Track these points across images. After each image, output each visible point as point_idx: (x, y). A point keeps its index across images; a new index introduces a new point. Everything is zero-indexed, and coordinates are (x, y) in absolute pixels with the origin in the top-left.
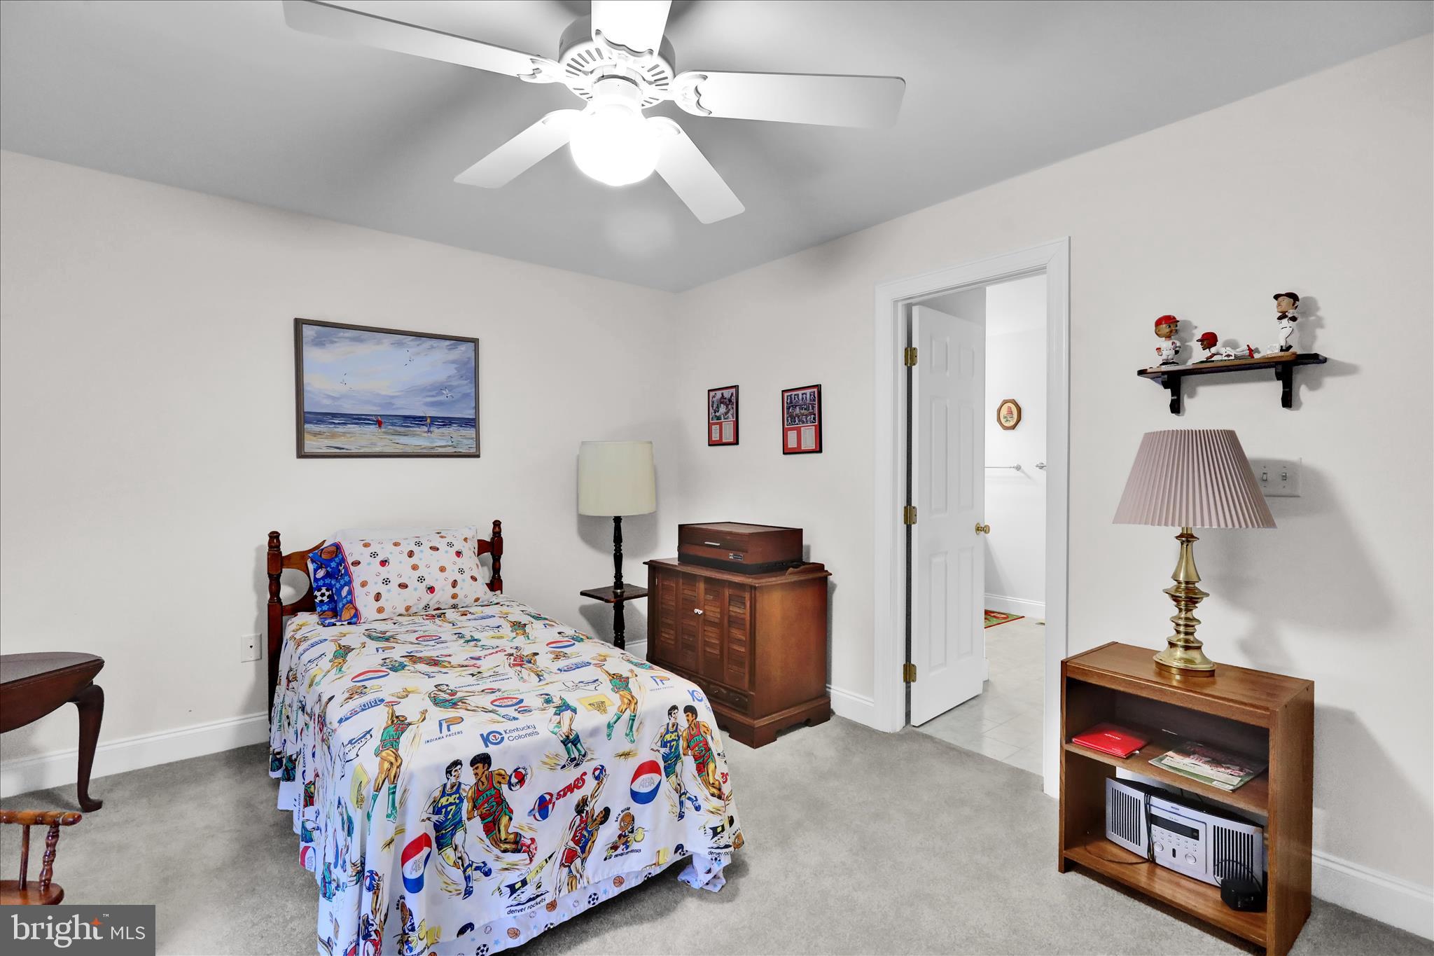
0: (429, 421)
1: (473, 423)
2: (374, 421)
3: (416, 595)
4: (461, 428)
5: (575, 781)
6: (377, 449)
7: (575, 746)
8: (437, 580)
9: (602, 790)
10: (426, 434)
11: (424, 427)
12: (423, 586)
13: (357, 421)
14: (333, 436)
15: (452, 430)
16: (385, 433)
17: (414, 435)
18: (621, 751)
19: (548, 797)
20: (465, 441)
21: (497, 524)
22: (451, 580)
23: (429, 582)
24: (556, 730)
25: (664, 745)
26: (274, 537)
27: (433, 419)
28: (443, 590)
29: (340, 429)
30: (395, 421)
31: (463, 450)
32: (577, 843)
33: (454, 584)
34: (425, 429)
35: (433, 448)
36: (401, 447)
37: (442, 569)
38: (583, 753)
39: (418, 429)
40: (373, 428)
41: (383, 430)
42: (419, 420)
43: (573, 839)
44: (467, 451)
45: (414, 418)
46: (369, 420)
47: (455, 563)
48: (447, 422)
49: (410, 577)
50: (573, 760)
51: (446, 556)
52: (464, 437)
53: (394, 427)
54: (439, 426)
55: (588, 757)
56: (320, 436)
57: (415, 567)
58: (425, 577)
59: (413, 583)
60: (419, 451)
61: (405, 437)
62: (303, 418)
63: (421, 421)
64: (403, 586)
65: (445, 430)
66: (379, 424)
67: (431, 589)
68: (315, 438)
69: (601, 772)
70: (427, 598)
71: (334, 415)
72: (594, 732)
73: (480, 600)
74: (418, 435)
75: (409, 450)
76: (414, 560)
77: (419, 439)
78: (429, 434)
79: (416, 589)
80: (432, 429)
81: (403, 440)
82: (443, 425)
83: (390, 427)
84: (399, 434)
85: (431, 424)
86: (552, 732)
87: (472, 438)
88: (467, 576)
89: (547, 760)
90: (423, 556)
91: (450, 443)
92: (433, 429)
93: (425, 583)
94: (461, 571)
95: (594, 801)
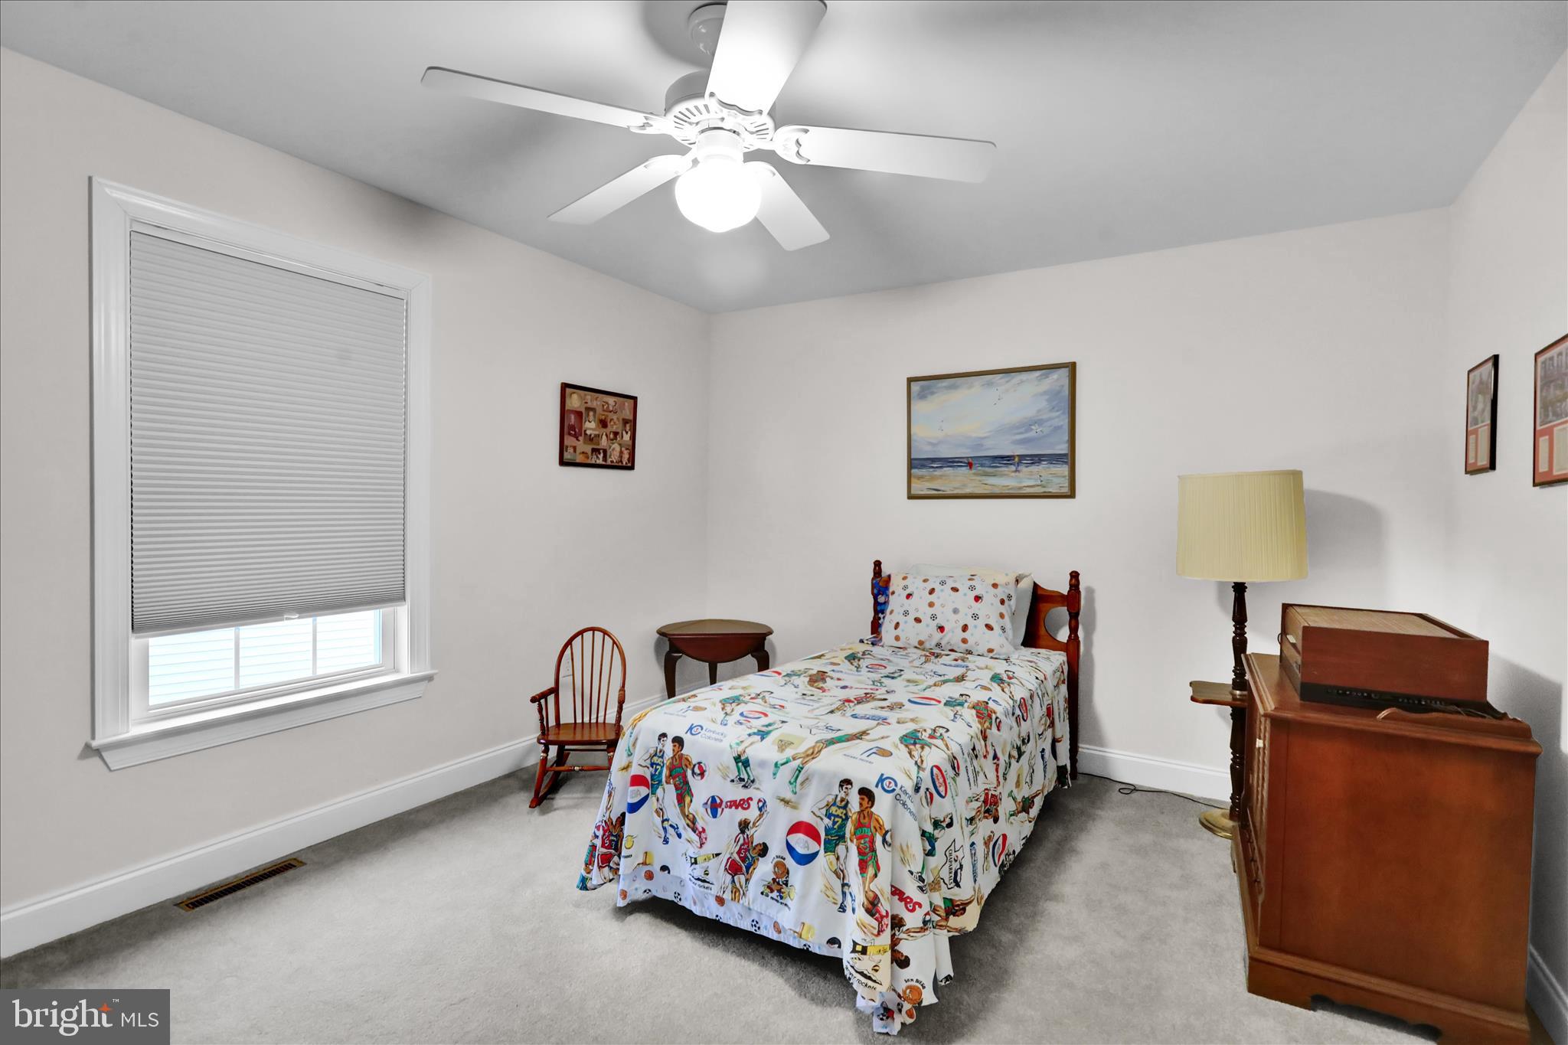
0: (1017, 459)
1: (1069, 459)
2: (965, 463)
3: (927, 631)
4: (1052, 466)
5: (741, 800)
6: (968, 491)
7: (745, 768)
8: (948, 621)
9: (761, 824)
10: (1013, 474)
11: (1012, 466)
12: (934, 624)
13: (951, 464)
14: (933, 478)
15: (1042, 469)
16: (974, 474)
17: (1002, 475)
18: (782, 796)
19: (718, 801)
20: (1056, 480)
21: (1075, 576)
22: (962, 624)
23: (940, 621)
24: (734, 746)
25: (829, 816)
26: (878, 564)
27: (1022, 457)
28: (953, 632)
29: (938, 472)
30: (984, 462)
31: (1053, 490)
32: (743, 859)
33: (965, 628)
34: (1013, 468)
35: (1020, 488)
36: (990, 487)
37: (956, 611)
38: (752, 779)
39: (1006, 469)
40: (965, 470)
41: (973, 471)
42: (1006, 460)
43: (739, 853)
44: (1059, 491)
45: (1002, 457)
46: (961, 462)
47: (970, 607)
48: (1036, 459)
49: (925, 613)
50: (742, 780)
51: (965, 599)
52: (1055, 475)
53: (983, 469)
54: (1028, 465)
55: (756, 785)
56: (922, 480)
57: (931, 605)
58: (938, 616)
59: (926, 619)
60: (1007, 492)
61: (993, 478)
62: (913, 463)
63: (1009, 460)
64: (918, 620)
65: (1034, 468)
66: (970, 465)
67: (941, 629)
68: (919, 482)
69: (763, 805)
70: (938, 635)
71: (933, 460)
72: (762, 764)
73: (995, 652)
74: (1005, 475)
75: (997, 491)
76: (932, 598)
77: (1006, 479)
78: (1017, 474)
79: (928, 626)
80: (1019, 468)
81: (991, 480)
82: (1032, 463)
83: (980, 468)
84: (987, 475)
85: (1019, 463)
86: (731, 746)
87: (1064, 477)
88: (981, 623)
89: (721, 767)
90: (944, 595)
91: (1039, 483)
92: (1022, 468)
93: (936, 621)
94: (975, 617)
95: (754, 829)
